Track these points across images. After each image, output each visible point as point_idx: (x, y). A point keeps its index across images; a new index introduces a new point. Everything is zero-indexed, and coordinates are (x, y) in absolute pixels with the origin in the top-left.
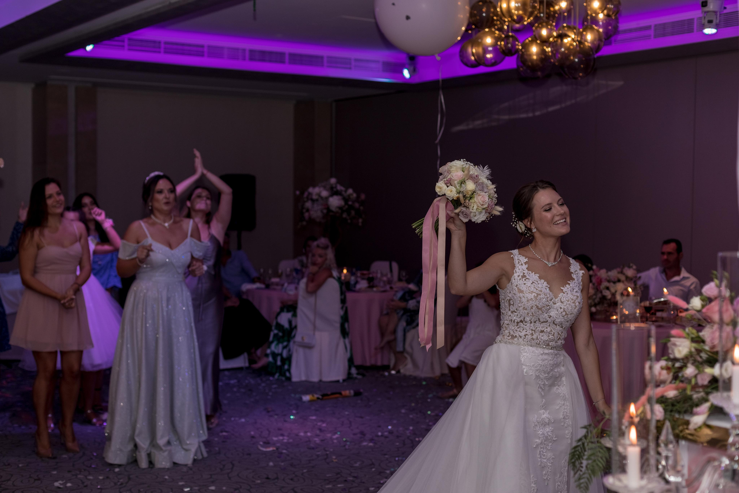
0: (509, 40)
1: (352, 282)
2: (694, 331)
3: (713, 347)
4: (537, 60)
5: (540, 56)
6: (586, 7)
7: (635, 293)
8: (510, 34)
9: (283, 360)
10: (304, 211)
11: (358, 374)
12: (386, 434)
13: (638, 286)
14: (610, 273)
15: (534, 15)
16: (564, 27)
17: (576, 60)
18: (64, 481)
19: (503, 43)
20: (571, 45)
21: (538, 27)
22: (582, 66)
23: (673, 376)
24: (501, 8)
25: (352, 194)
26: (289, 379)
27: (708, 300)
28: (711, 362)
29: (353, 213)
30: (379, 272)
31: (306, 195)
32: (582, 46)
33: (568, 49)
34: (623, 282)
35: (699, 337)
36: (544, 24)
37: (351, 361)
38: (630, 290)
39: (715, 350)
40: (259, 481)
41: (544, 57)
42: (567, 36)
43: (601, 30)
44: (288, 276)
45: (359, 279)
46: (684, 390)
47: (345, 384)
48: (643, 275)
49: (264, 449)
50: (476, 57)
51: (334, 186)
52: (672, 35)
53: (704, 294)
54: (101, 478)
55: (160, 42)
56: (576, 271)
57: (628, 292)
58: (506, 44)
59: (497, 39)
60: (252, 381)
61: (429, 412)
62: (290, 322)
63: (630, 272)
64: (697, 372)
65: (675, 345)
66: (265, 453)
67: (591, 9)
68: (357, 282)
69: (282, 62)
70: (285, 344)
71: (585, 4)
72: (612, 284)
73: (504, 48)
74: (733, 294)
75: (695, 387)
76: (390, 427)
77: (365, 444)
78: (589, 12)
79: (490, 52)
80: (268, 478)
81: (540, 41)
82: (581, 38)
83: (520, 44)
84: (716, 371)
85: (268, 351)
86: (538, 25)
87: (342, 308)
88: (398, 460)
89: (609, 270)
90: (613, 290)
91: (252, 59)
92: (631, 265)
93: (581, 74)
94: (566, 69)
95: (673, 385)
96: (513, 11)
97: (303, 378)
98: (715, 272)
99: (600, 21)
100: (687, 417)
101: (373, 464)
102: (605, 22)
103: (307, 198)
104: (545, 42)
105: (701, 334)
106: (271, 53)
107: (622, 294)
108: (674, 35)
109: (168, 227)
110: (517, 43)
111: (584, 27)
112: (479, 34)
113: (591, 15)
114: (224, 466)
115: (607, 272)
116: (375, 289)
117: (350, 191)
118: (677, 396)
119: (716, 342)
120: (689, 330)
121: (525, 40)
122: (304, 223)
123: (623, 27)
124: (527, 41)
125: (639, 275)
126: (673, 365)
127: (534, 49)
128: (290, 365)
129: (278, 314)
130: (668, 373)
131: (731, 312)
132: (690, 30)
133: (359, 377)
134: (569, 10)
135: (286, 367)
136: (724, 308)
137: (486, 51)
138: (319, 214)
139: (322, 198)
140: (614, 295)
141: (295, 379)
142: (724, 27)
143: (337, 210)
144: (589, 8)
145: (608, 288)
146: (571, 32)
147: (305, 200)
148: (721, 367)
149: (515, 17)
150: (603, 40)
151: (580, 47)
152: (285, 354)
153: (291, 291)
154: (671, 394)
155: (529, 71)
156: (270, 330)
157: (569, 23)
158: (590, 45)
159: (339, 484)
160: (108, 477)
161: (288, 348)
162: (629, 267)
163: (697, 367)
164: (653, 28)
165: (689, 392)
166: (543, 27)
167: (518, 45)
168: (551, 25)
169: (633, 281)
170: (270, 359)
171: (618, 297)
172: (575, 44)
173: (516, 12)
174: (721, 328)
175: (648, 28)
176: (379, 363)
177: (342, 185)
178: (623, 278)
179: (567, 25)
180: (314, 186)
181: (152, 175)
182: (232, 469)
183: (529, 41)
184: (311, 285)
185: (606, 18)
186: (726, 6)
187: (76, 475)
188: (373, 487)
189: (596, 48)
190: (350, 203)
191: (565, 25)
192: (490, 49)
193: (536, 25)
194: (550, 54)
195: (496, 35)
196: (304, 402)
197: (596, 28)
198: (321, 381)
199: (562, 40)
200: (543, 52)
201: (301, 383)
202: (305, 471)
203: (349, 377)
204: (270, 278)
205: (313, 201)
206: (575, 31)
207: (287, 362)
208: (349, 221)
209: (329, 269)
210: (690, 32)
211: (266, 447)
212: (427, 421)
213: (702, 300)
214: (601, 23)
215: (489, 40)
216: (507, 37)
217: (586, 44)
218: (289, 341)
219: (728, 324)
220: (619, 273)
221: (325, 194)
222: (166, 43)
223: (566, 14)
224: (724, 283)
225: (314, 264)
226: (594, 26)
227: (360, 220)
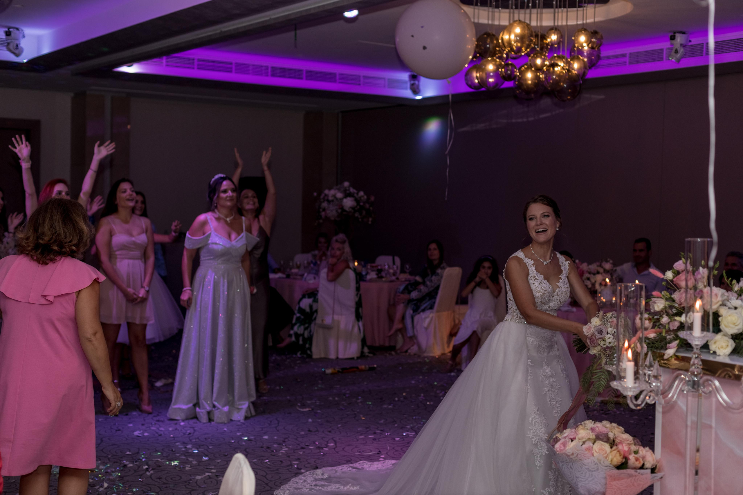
0: (509, 67)
1: (364, 273)
2: (668, 294)
3: (681, 304)
4: (531, 84)
5: (534, 81)
6: (574, 40)
7: (611, 283)
8: (510, 62)
9: (304, 340)
10: (321, 210)
11: (369, 353)
12: (402, 399)
13: (614, 277)
14: (590, 266)
15: (531, 47)
16: (555, 57)
17: (565, 85)
18: (141, 432)
19: (503, 70)
20: (561, 72)
21: (533, 57)
22: (570, 90)
23: (653, 324)
24: (502, 39)
25: (363, 196)
26: (310, 356)
27: (677, 273)
28: (679, 314)
29: (364, 212)
30: (386, 264)
31: (322, 197)
32: (570, 74)
33: (559, 76)
34: (602, 274)
35: (671, 298)
36: (539, 55)
37: (364, 342)
38: (607, 280)
39: (682, 306)
40: (303, 433)
41: (537, 81)
42: (557, 65)
43: (586, 60)
44: (305, 268)
45: (369, 271)
46: (661, 333)
47: (359, 360)
48: (618, 269)
49: (302, 410)
50: (479, 80)
51: (348, 189)
52: (645, 62)
53: (675, 268)
54: (171, 429)
55: (194, 59)
56: (563, 263)
57: (606, 283)
58: (506, 71)
59: (498, 66)
60: (278, 358)
61: (436, 383)
62: (311, 307)
63: (608, 266)
64: (669, 320)
65: (655, 303)
66: (303, 412)
67: (578, 42)
68: (367, 273)
69: (300, 78)
70: (307, 325)
71: (573, 38)
72: (592, 275)
73: (504, 74)
74: (695, 269)
75: (668, 331)
76: (404, 394)
77: (385, 406)
78: (576, 45)
79: (491, 77)
80: (309, 431)
81: (535, 69)
82: (569, 67)
83: (517, 71)
84: (683, 318)
85: (292, 332)
86: (534, 55)
87: (357, 295)
88: (416, 418)
89: (589, 263)
90: (593, 281)
91: (273, 75)
92: (608, 259)
93: (569, 97)
94: (556, 93)
95: (653, 330)
96: (513, 43)
97: (323, 356)
98: (682, 253)
99: (585, 52)
100: (662, 352)
101: (394, 421)
102: (589, 52)
103: (324, 198)
104: (539, 69)
105: (672, 296)
106: (290, 70)
107: (601, 284)
108: (646, 62)
109: (229, 222)
110: (515, 70)
111: (572, 57)
112: (482, 62)
113: (578, 48)
114: (271, 422)
115: (588, 266)
116: (384, 279)
117: (361, 193)
118: (656, 337)
119: (683, 301)
120: (664, 292)
121: (521, 67)
122: (321, 221)
123: (604, 54)
124: (523, 68)
125: (614, 269)
126: (653, 317)
127: (529, 75)
128: (311, 344)
129: (301, 300)
130: (650, 323)
131: (693, 280)
132: (660, 59)
133: (371, 355)
134: (559, 42)
135: (307, 346)
136: (689, 278)
137: (488, 76)
138: (334, 213)
139: (337, 199)
140: (593, 285)
141: (315, 356)
142: (690, 57)
143: (351, 209)
144: (576, 42)
145: (588, 279)
146: (561, 61)
147: (322, 200)
148: (686, 316)
149: (515, 48)
150: (588, 68)
151: (568, 74)
152: (306, 335)
153: (310, 281)
154: (652, 335)
155: (524, 93)
156: (294, 314)
157: (558, 53)
158: (576, 72)
159: (370, 435)
160: (176, 429)
161: (309, 329)
162: (607, 261)
163: (670, 318)
164: (628, 56)
165: (664, 334)
166: (537, 57)
167: (516, 72)
168: (545, 56)
169: (610, 273)
170: (293, 339)
171: (597, 286)
172: (564, 72)
173: (515, 44)
174: (686, 292)
175: (624, 56)
176: (387, 344)
177: (354, 187)
178: (601, 270)
179: (557, 55)
180: (330, 189)
181: (217, 177)
182: (278, 423)
183: (525, 68)
184: (331, 274)
185: (590, 49)
186: (691, 40)
187: (149, 427)
188: (398, 438)
189: (582, 75)
190: (362, 204)
191: (555, 55)
192: (492, 74)
193: (532, 55)
194: (544, 80)
195: (498, 63)
196: (327, 374)
197: (581, 58)
198: (337, 358)
199: (553, 69)
200: (537, 78)
201: (320, 360)
202: (339, 426)
203: (362, 356)
204: (291, 269)
205: (329, 201)
206: (564, 60)
207: (308, 342)
208: (360, 220)
209: (346, 261)
210: (660, 60)
211: (303, 408)
212: (435, 390)
213: (674, 273)
214: (585, 54)
215: (491, 67)
216: (507, 65)
217: (574, 72)
218: (310, 324)
219: (691, 289)
220: (598, 266)
221: (339, 195)
222: (199, 60)
223: (556, 46)
224: (689, 262)
225: (333, 256)
226: (580, 56)
227: (370, 219)
